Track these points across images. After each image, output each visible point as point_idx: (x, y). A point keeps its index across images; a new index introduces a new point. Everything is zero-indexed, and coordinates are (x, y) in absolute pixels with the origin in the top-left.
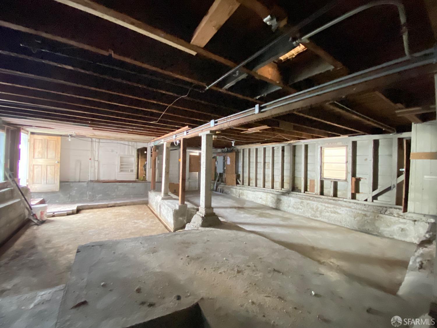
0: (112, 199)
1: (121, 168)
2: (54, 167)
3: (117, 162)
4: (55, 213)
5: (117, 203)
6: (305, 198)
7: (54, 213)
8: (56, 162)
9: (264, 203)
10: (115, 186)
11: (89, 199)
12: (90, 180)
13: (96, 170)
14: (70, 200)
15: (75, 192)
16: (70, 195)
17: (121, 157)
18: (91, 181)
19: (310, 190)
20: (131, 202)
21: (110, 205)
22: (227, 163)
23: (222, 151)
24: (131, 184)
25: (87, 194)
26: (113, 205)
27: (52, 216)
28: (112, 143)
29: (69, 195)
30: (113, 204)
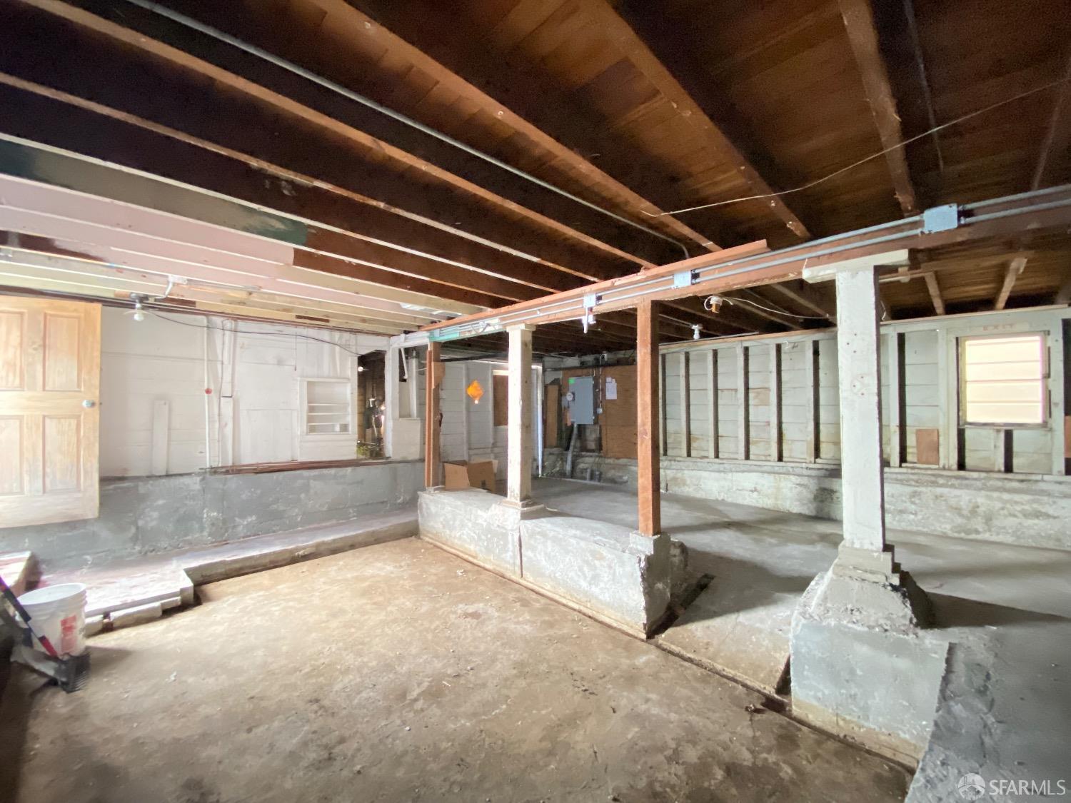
0: (290, 528)
1: (310, 419)
2: (74, 422)
3: (298, 400)
4: (114, 615)
5: (323, 543)
6: (917, 482)
7: (106, 615)
8: (84, 404)
9: (768, 503)
10: (300, 482)
11: (209, 535)
12: (208, 466)
13: (229, 430)
14: (138, 548)
15: (155, 514)
16: (138, 528)
17: (309, 383)
18: (214, 471)
19: (918, 460)
20: (368, 532)
21: (301, 553)
22: (604, 396)
23: (582, 363)
24: (349, 469)
25: (202, 518)
26: (313, 550)
27: (100, 627)
28: (280, 333)
29: (133, 530)
30: (312, 546)
